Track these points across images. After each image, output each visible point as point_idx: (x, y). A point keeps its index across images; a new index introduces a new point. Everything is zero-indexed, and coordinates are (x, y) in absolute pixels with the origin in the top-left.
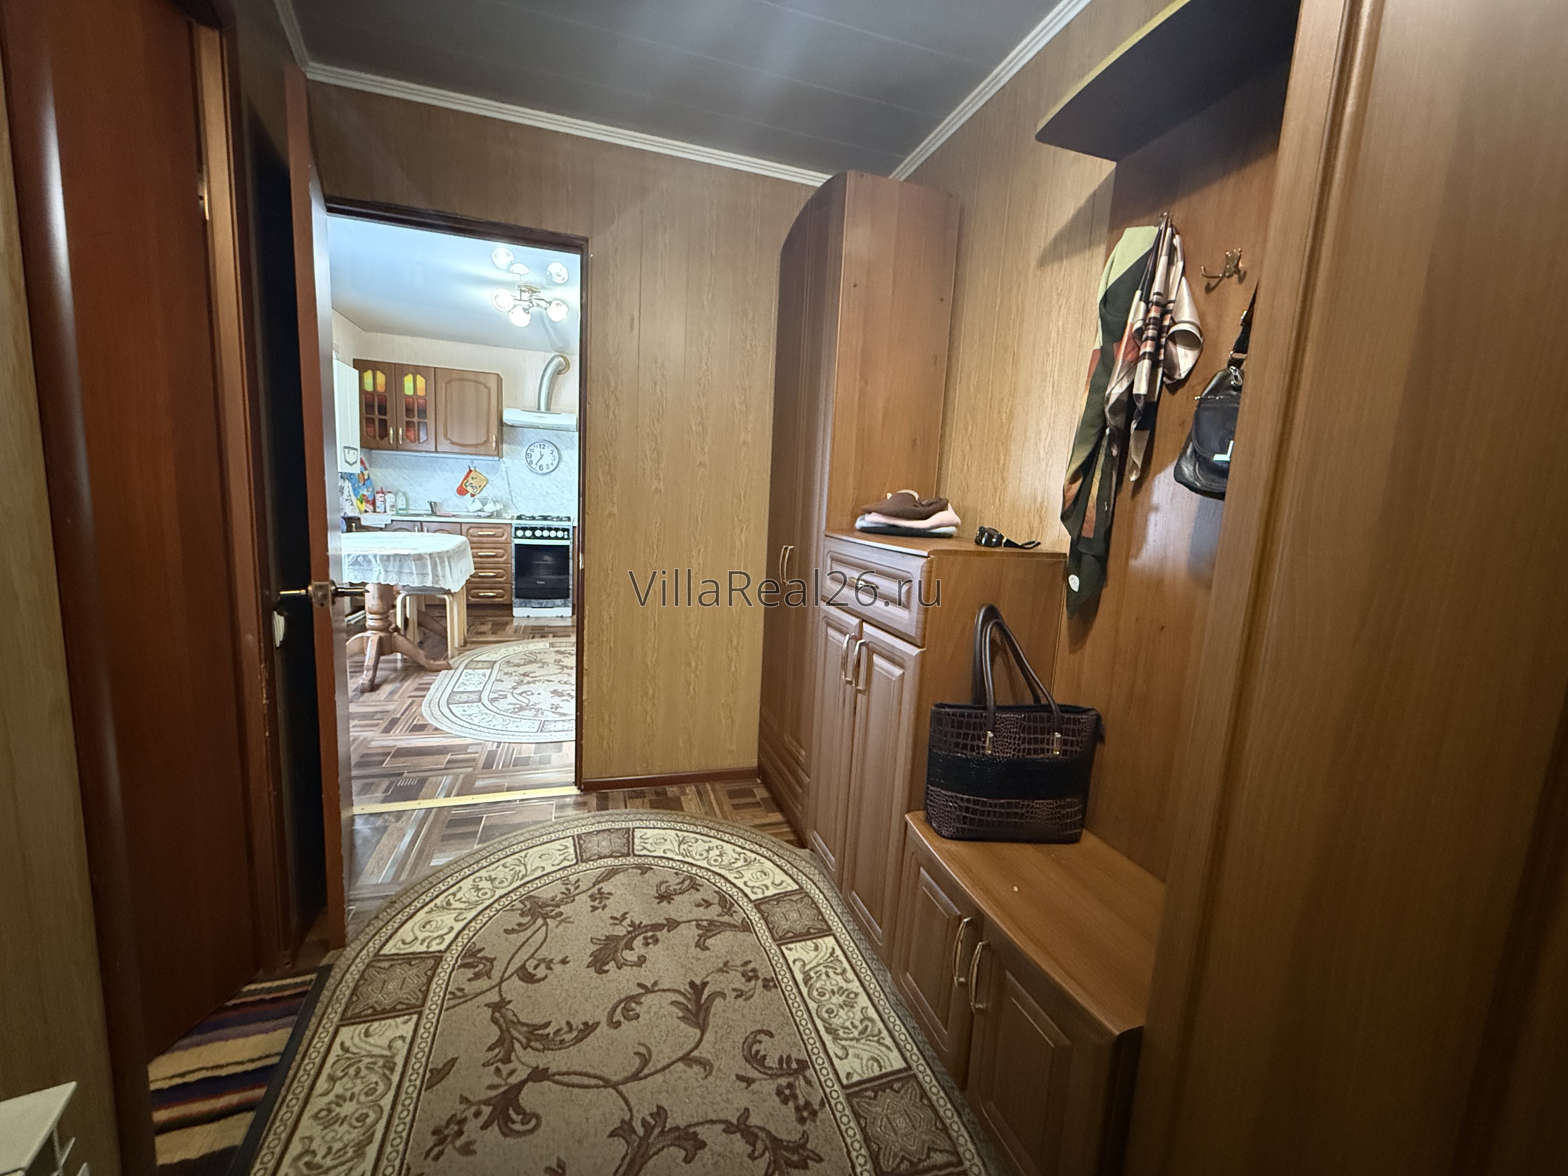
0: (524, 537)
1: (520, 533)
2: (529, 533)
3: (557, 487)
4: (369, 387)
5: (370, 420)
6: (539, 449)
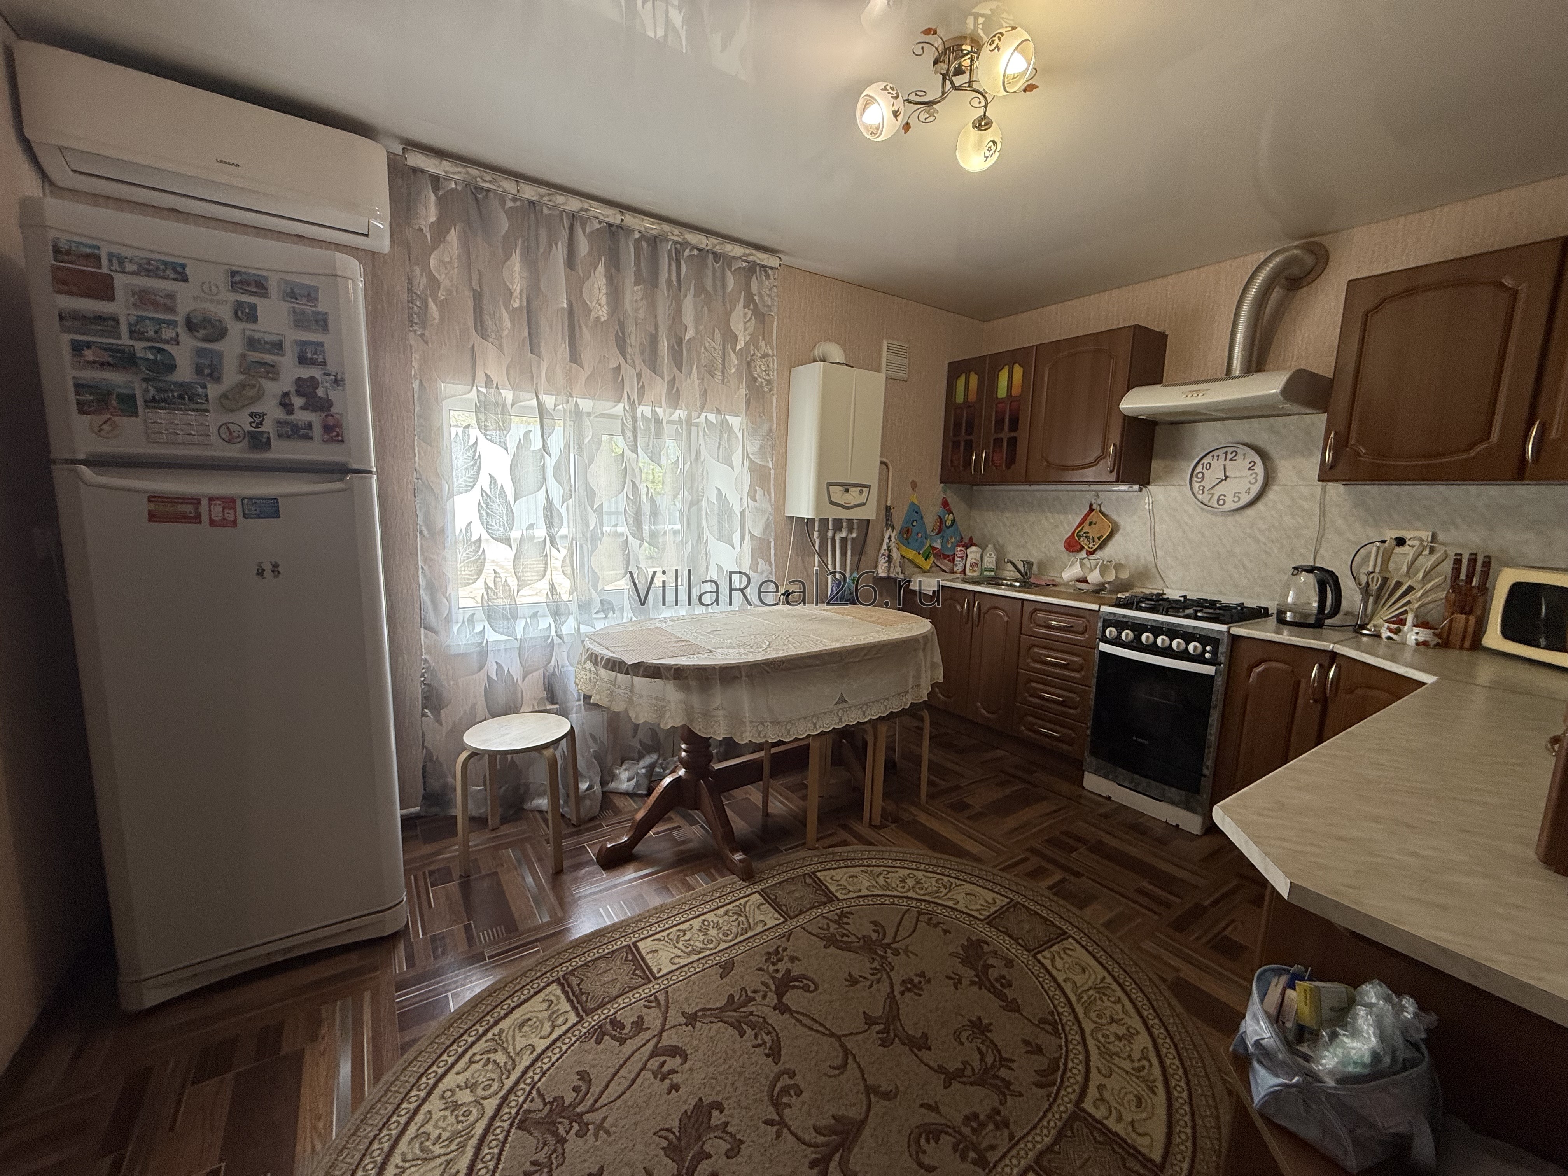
0: (1117, 642)
1: (1111, 632)
2: (1127, 635)
3: (1257, 541)
4: (960, 399)
5: (956, 444)
6: (1222, 461)
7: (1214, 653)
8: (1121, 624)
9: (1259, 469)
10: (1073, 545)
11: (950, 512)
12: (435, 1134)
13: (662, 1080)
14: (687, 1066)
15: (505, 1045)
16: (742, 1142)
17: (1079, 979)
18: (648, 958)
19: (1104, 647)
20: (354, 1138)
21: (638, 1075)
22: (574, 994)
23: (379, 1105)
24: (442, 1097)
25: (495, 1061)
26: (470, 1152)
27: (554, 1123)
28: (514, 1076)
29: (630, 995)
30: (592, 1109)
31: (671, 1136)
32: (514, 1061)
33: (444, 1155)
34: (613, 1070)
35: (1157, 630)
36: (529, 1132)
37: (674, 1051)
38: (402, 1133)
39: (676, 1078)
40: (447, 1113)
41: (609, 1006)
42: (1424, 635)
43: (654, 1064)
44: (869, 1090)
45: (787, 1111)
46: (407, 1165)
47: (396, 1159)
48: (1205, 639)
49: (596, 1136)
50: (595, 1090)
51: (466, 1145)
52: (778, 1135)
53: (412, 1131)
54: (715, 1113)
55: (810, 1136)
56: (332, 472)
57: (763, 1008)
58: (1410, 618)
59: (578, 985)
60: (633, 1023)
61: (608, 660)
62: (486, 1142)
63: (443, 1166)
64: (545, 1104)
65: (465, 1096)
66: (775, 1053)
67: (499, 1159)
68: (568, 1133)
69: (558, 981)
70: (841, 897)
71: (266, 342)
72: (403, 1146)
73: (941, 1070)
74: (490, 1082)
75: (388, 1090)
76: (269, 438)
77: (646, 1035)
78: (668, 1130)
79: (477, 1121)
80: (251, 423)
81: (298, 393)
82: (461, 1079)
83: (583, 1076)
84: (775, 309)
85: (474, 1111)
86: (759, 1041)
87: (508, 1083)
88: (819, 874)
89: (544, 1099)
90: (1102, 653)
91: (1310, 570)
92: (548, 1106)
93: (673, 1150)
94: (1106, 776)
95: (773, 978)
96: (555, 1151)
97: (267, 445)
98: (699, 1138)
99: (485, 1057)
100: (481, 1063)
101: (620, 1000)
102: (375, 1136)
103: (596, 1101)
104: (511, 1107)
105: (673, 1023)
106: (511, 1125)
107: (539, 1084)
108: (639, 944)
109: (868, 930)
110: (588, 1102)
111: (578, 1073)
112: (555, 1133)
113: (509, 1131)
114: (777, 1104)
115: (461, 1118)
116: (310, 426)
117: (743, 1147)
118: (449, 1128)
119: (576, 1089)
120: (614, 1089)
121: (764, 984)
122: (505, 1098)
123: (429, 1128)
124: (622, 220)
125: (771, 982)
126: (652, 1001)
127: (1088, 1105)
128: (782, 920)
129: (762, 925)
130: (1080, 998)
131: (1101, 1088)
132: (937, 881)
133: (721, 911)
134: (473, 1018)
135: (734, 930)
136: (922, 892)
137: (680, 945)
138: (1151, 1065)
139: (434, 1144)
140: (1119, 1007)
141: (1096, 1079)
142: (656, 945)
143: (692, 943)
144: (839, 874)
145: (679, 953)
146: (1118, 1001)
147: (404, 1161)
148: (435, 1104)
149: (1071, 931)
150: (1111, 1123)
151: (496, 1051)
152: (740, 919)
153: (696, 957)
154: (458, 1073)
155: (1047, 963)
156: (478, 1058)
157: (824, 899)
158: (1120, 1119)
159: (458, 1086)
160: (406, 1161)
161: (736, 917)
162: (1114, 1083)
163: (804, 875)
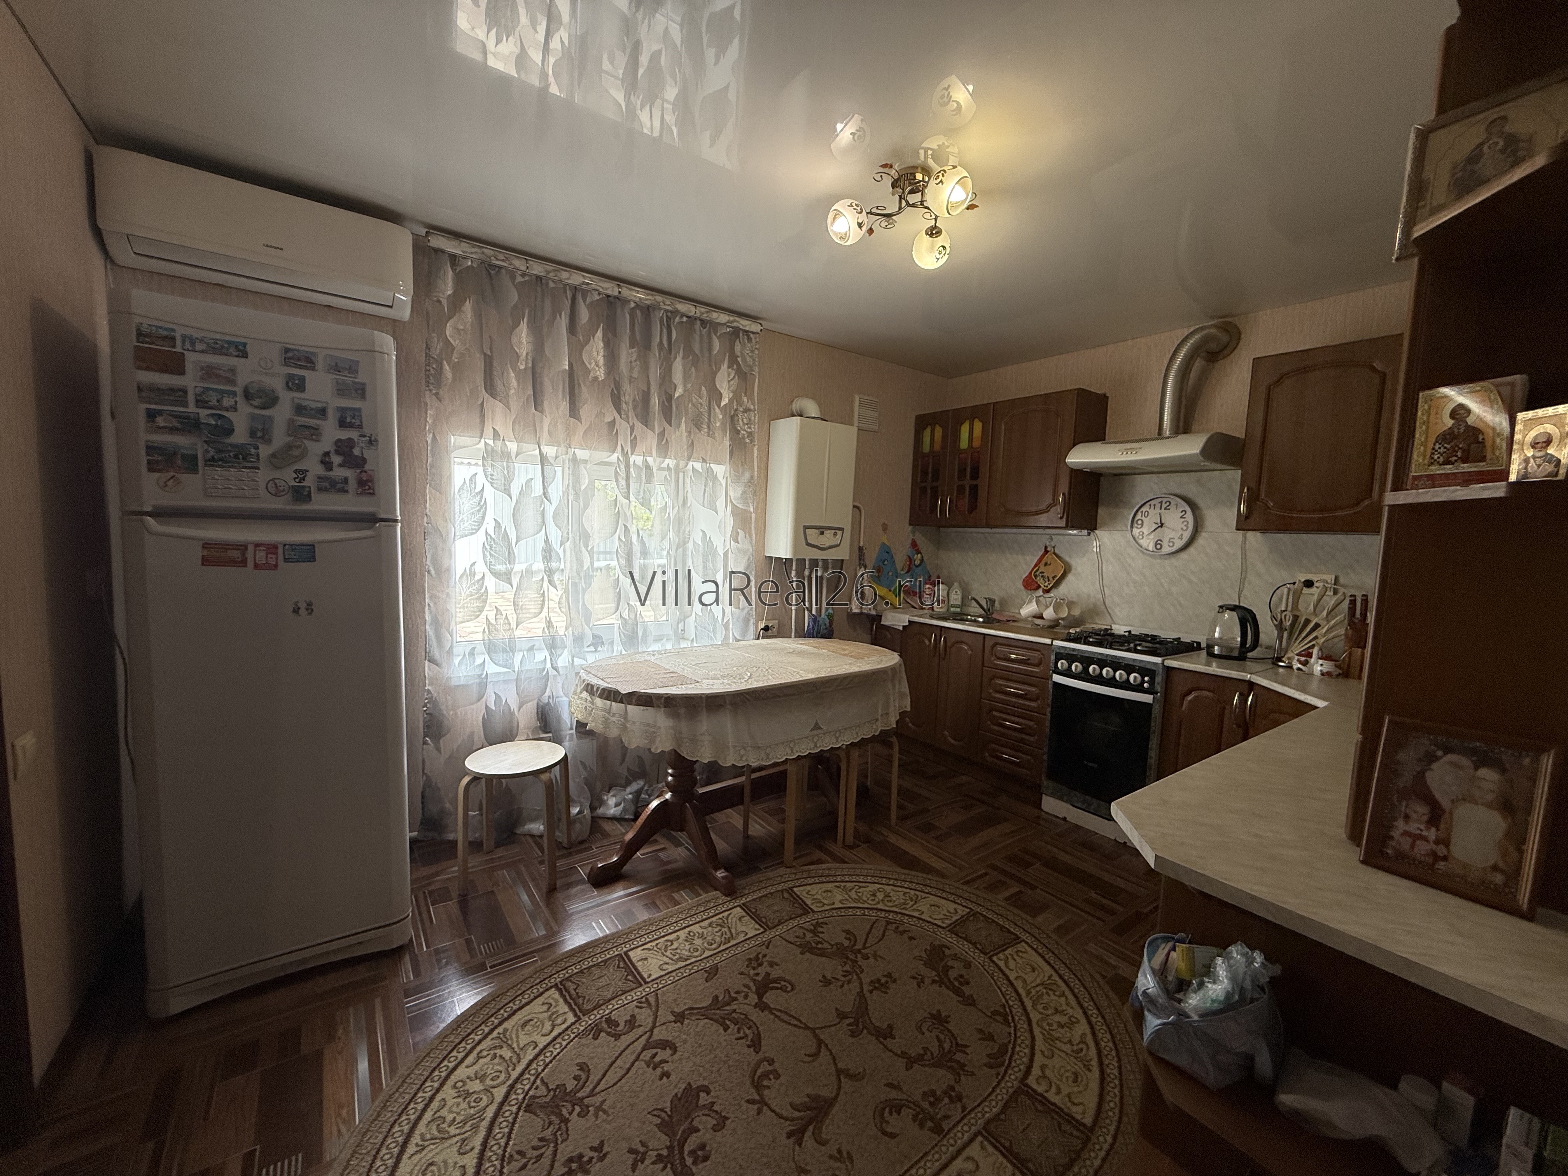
0: (1068, 673)
1: (1062, 664)
2: (1076, 667)
3: (1190, 581)
4: (926, 448)
5: (923, 490)
6: (1158, 510)
7: (1152, 682)
8: (1071, 657)
9: (1189, 516)
10: (1030, 584)
11: (918, 552)
12: (449, 1118)
13: (654, 1069)
14: (676, 1057)
15: (509, 1042)
16: (727, 1118)
17: (1030, 978)
18: (639, 965)
19: (1057, 678)
20: (376, 1122)
21: (632, 1064)
22: (571, 998)
23: (397, 1095)
24: (454, 1087)
25: (501, 1056)
26: (482, 1133)
27: (558, 1106)
28: (519, 1068)
29: (623, 997)
30: (592, 1094)
31: (663, 1115)
32: (518, 1055)
33: (459, 1134)
34: (610, 1061)
35: (1102, 662)
36: (535, 1114)
37: (664, 1044)
38: (420, 1118)
39: (666, 1067)
40: (460, 1100)
41: (603, 1007)
42: (1327, 666)
43: (647, 1054)
44: (839, 1072)
45: (766, 1092)
46: (426, 1143)
47: (416, 1139)
48: (1144, 671)
49: (596, 1116)
50: (594, 1078)
51: (478, 1127)
52: (759, 1112)
53: (428, 1115)
54: (703, 1095)
55: (788, 1112)
56: (362, 520)
57: (745, 1006)
58: (1315, 651)
59: (575, 990)
60: (626, 1022)
61: (604, 689)
62: (497, 1123)
63: (459, 1144)
64: (549, 1091)
65: (476, 1086)
66: (756, 1044)
67: (509, 1138)
68: (570, 1114)
69: (556, 986)
70: (816, 909)
71: (312, 409)
72: (421, 1128)
73: (903, 1055)
74: (498, 1074)
75: (404, 1081)
76: (310, 492)
77: (640, 1031)
78: (662, 1110)
79: (487, 1106)
80: (295, 479)
81: (337, 452)
82: (471, 1072)
83: (583, 1067)
84: (757, 369)
85: (485, 1098)
86: (742, 1034)
87: (514, 1075)
88: (795, 889)
89: (547, 1087)
90: (1056, 684)
91: (1233, 608)
92: (552, 1093)
93: (666, 1126)
94: (1061, 799)
95: (754, 981)
96: (559, 1129)
97: (308, 498)
98: (689, 1115)
99: (492, 1052)
100: (489, 1058)
101: (613, 1002)
102: (395, 1122)
103: (595, 1087)
104: (518, 1094)
105: (663, 1020)
106: (519, 1109)
107: (542, 1075)
108: (630, 953)
109: (841, 938)
110: (587, 1090)
111: (577, 1065)
112: (560, 1115)
113: (517, 1114)
114: (758, 1086)
115: (473, 1104)
116: (346, 480)
117: (728, 1122)
118: (463, 1113)
119: (577, 1078)
120: (611, 1077)
121: (745, 986)
122: (512, 1086)
123: (444, 1112)
124: (620, 292)
125: (751, 984)
126: (644, 1002)
127: (1031, 1081)
128: (762, 930)
129: (743, 935)
130: (1028, 993)
131: (1043, 1067)
132: (905, 893)
133: (706, 923)
134: (479, 1020)
135: (718, 939)
136: (890, 904)
137: (668, 953)
138: (1088, 1048)
139: (449, 1126)
140: (1063, 999)
141: (1039, 1059)
142: (647, 954)
143: (678, 951)
144: (815, 889)
145: (667, 960)
146: (1063, 995)
147: (423, 1140)
148: (448, 1092)
149: (1024, 936)
150: (1052, 1096)
151: (501, 1047)
152: (723, 930)
153: (683, 964)
154: (467, 1067)
155: (1002, 964)
156: (485, 1053)
157: (800, 912)
158: (1059, 1092)
159: (468, 1078)
160: (427, 1140)
161: (719, 928)
162: (1057, 1062)
163: (782, 891)
